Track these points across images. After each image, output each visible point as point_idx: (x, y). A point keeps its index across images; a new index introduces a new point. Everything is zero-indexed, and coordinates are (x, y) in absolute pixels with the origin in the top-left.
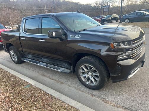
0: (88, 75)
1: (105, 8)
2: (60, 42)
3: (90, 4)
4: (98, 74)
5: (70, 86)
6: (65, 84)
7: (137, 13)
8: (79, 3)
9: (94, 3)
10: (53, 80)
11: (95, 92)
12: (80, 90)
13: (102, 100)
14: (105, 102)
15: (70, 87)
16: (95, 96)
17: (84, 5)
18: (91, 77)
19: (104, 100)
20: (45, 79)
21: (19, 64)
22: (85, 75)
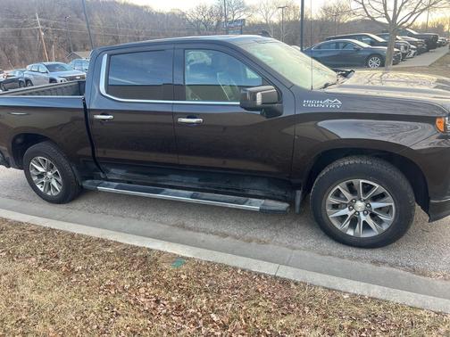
0: (354, 211)
1: (232, 25)
2: (263, 123)
3: (184, 14)
4: (393, 204)
5: (294, 249)
6: (275, 244)
7: (337, 43)
8: (146, 7)
9: (195, 11)
10: (228, 238)
11: (378, 254)
12: (330, 255)
13: (410, 271)
14: (420, 275)
15: (295, 251)
16: (384, 263)
17: (162, 14)
18: (361, 213)
19: (414, 271)
20: (202, 239)
21: (68, 202)
22: (342, 212)
